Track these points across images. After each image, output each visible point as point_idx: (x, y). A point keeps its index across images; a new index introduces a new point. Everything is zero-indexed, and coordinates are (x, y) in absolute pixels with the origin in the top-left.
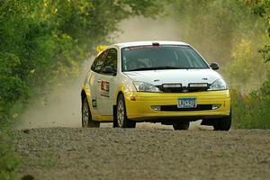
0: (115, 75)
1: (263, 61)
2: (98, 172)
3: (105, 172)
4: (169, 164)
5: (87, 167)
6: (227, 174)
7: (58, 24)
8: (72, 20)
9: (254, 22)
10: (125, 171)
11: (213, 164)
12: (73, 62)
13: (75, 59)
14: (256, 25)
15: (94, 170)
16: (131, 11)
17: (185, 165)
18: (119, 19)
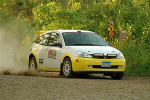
0: (61, 47)
14: (32, 31)
17: (2, 89)
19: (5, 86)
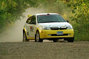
0: (35, 24)
1: (70, 21)
2: (20, 56)
3: (22, 56)
4: (42, 53)
5: (16, 54)
6: (60, 56)
7: (7, 10)
8: (11, 9)
9: (67, 9)
10: (28, 55)
11: (56, 52)
12: (12, 22)
13: (12, 21)
15: (19, 55)
16: (30, 6)
17: (47, 53)
18: (26, 8)
19: (49, 51)
